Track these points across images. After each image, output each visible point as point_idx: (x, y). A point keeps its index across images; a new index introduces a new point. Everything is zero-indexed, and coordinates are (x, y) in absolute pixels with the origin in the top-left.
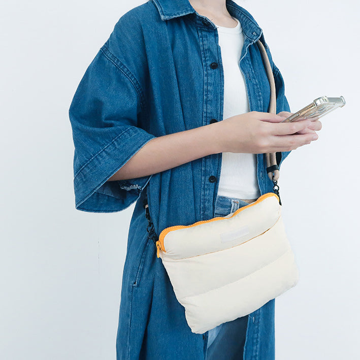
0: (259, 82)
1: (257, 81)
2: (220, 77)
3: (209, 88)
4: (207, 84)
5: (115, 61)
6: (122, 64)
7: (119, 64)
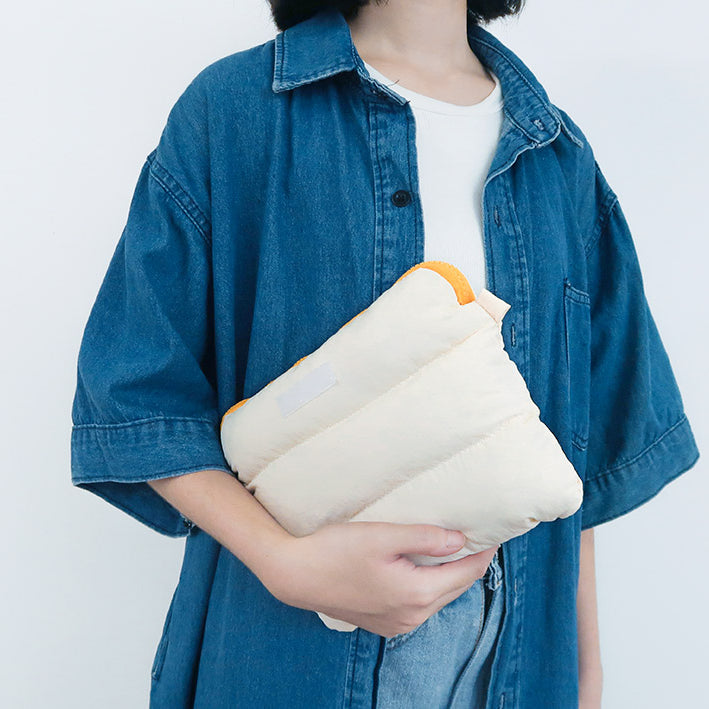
0: (524, 231)
1: (518, 228)
2: (416, 225)
3: (386, 253)
4: (382, 243)
5: (165, 180)
6: (178, 186)
7: (171, 186)
